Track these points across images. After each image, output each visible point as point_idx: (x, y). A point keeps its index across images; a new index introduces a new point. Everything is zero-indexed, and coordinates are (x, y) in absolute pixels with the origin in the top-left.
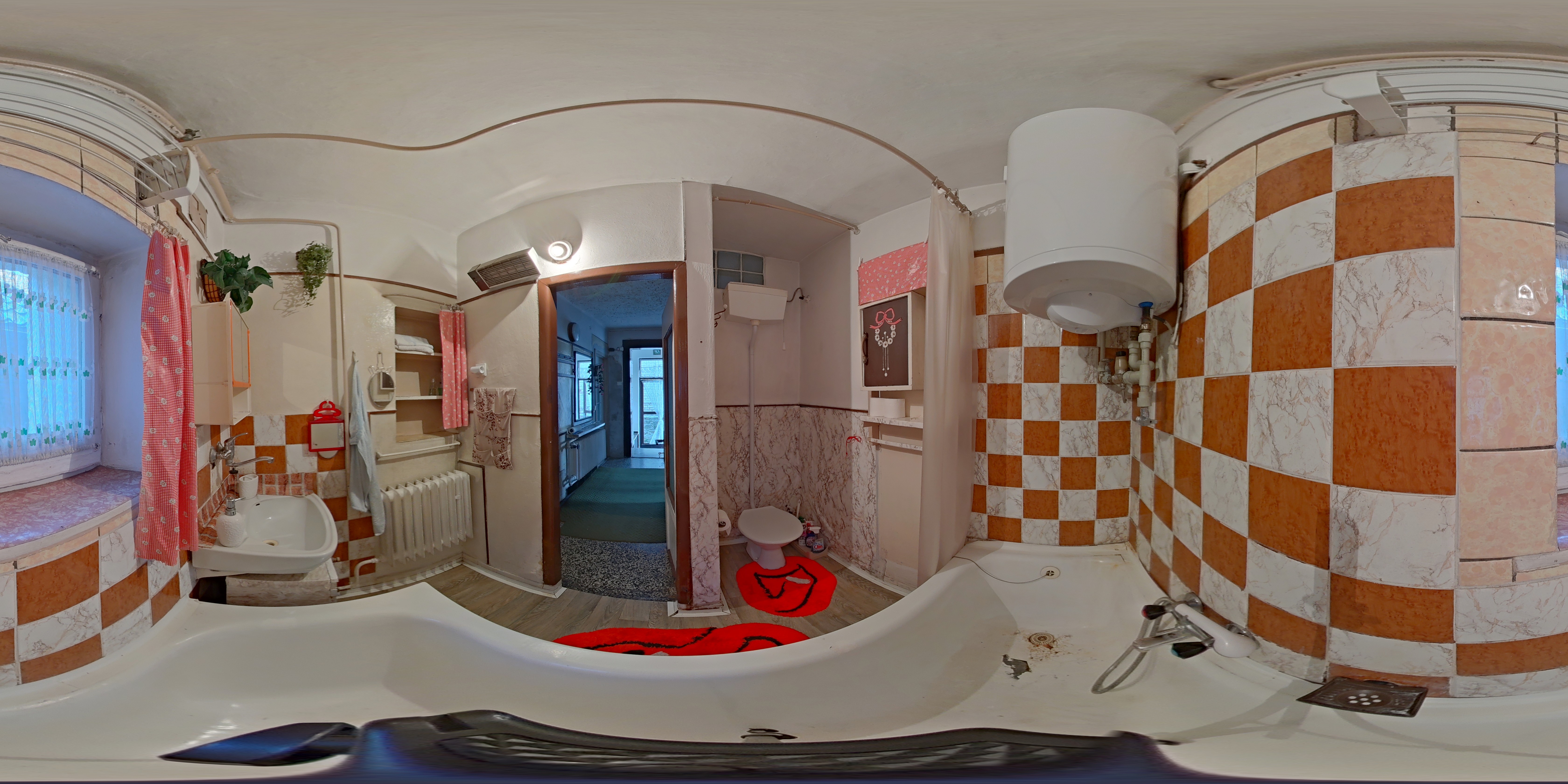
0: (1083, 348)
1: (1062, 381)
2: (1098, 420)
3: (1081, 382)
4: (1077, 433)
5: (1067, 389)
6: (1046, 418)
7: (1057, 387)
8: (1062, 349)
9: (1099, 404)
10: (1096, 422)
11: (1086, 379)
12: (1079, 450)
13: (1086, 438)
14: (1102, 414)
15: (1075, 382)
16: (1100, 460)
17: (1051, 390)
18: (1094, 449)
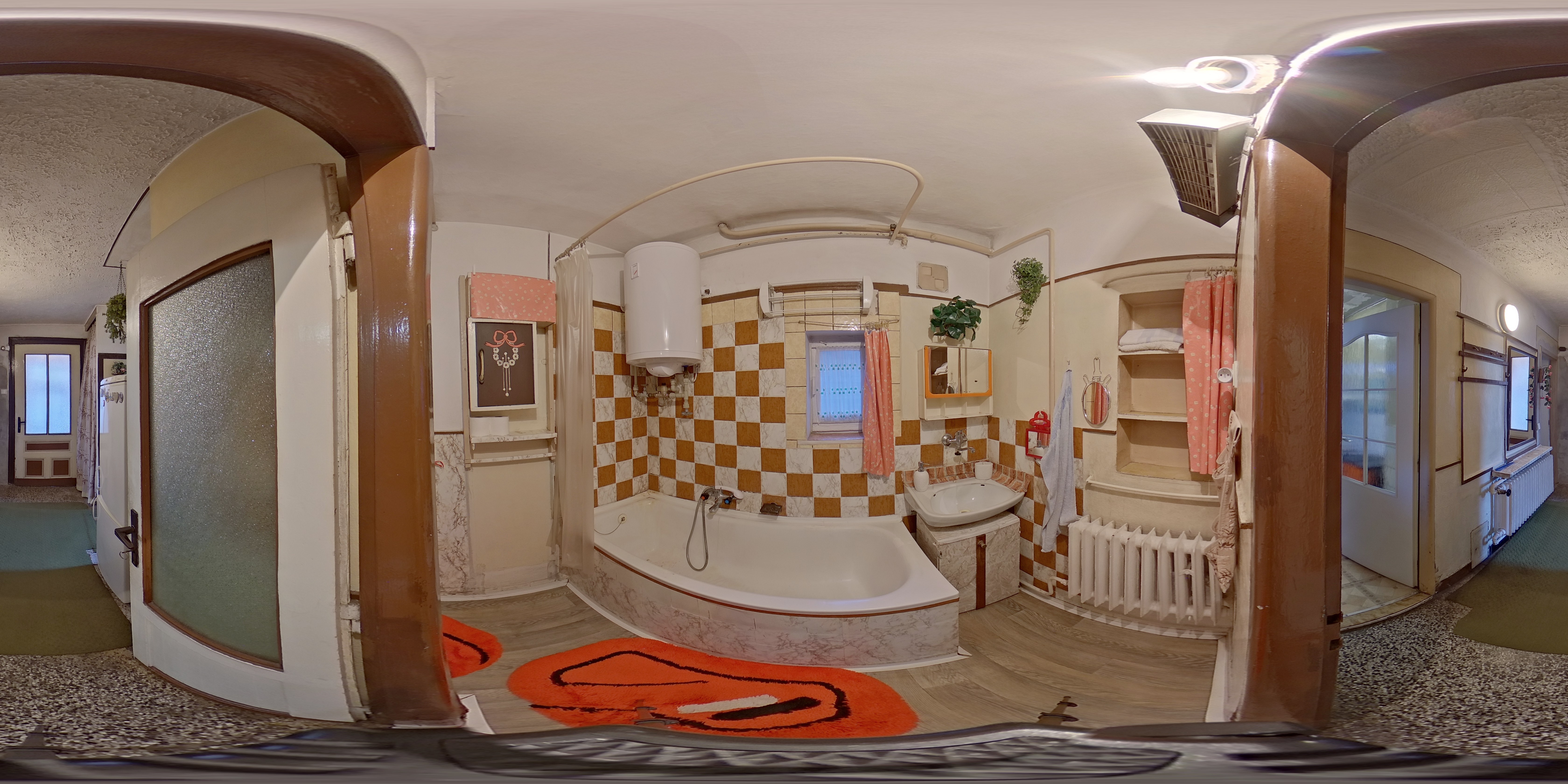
0: (624, 376)
1: (615, 396)
2: (632, 417)
3: (624, 397)
4: (623, 427)
5: (618, 400)
6: (608, 420)
7: (613, 400)
8: (614, 376)
9: (632, 409)
10: (631, 419)
11: (626, 395)
12: (624, 436)
13: (627, 428)
14: (634, 414)
15: (621, 397)
16: (634, 440)
17: (610, 402)
18: (631, 435)
